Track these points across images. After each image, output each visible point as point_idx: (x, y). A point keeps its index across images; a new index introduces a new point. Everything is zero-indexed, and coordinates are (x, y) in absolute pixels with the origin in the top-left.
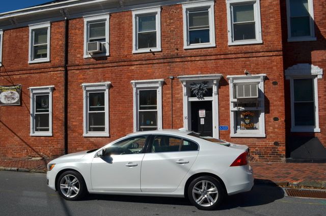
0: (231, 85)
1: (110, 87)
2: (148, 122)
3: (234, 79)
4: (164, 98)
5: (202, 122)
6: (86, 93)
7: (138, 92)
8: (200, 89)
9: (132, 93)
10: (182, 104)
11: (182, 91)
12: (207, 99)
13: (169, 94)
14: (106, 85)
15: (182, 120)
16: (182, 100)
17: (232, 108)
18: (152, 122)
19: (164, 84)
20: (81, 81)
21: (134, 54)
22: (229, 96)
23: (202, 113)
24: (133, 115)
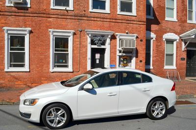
0: (118, 39)
1: (31, 32)
2: (61, 61)
3: (120, 35)
4: (74, 44)
5: (98, 62)
6: (8, 35)
7: (54, 39)
8: (100, 40)
9: (49, 39)
10: (87, 49)
11: (87, 41)
12: (103, 47)
13: (78, 41)
14: (28, 31)
15: (86, 60)
16: (87, 46)
17: (118, 54)
18: (64, 61)
19: (74, 34)
20: (3, 25)
21: (52, 9)
22: (116, 46)
23: (98, 56)
24: (49, 55)
